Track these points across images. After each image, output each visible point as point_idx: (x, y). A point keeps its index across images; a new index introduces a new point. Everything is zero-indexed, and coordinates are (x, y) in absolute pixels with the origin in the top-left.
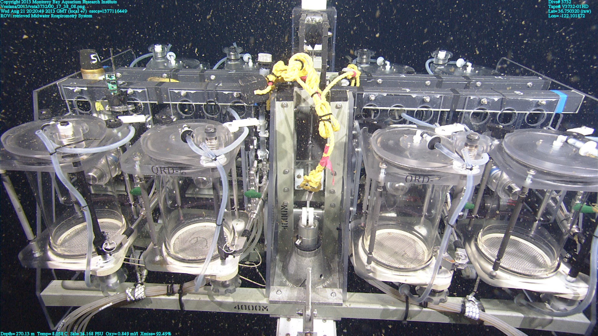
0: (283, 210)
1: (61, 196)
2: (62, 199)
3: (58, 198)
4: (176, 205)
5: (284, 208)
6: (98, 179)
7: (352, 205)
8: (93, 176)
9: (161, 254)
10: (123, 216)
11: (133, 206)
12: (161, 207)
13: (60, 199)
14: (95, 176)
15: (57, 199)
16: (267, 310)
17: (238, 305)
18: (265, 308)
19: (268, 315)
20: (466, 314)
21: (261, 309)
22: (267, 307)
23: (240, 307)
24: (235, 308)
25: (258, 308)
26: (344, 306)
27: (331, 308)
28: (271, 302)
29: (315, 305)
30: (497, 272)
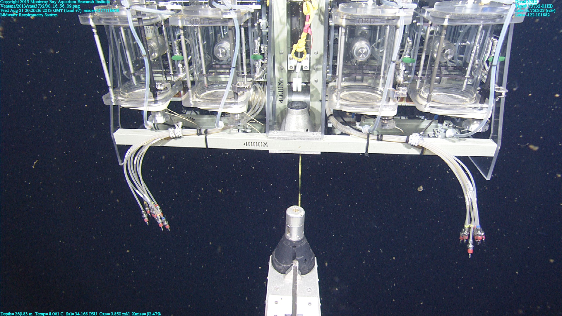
0: (280, 86)
2: (125, 73)
3: (122, 72)
5: (280, 84)
16: (267, 146)
17: (246, 142)
18: (265, 144)
19: (268, 151)
20: (409, 143)
21: (263, 146)
22: (267, 143)
23: (248, 144)
24: (244, 145)
25: (260, 144)
26: (322, 141)
27: (313, 142)
28: (270, 138)
29: (301, 140)
30: (429, 104)
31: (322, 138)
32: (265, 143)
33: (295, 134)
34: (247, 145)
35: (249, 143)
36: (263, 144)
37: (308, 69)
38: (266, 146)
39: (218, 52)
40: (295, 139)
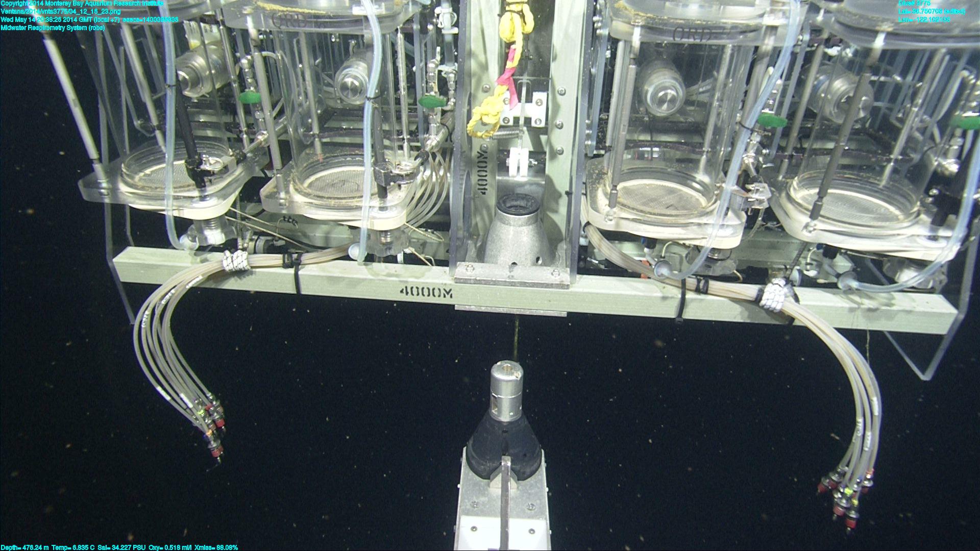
0: (481, 159)
1: (136, 118)
2: (137, 123)
3: (131, 120)
5: (482, 155)
6: (190, 84)
9: (287, 192)
10: (229, 149)
11: (245, 136)
12: (291, 133)
13: (135, 123)
14: (187, 77)
15: (130, 122)
16: (451, 297)
17: (406, 287)
18: (448, 293)
19: (454, 306)
20: (763, 302)
21: (442, 295)
22: (450, 290)
23: (409, 290)
24: (402, 292)
25: (437, 293)
26: (571, 289)
27: (552, 293)
28: (458, 281)
29: (528, 287)
30: (815, 222)
31: (571, 283)
32: (448, 290)
33: (512, 274)
34: (407, 293)
35: (412, 288)
36: (443, 292)
37: (543, 125)
38: (448, 296)
39: (344, 87)
40: (513, 284)
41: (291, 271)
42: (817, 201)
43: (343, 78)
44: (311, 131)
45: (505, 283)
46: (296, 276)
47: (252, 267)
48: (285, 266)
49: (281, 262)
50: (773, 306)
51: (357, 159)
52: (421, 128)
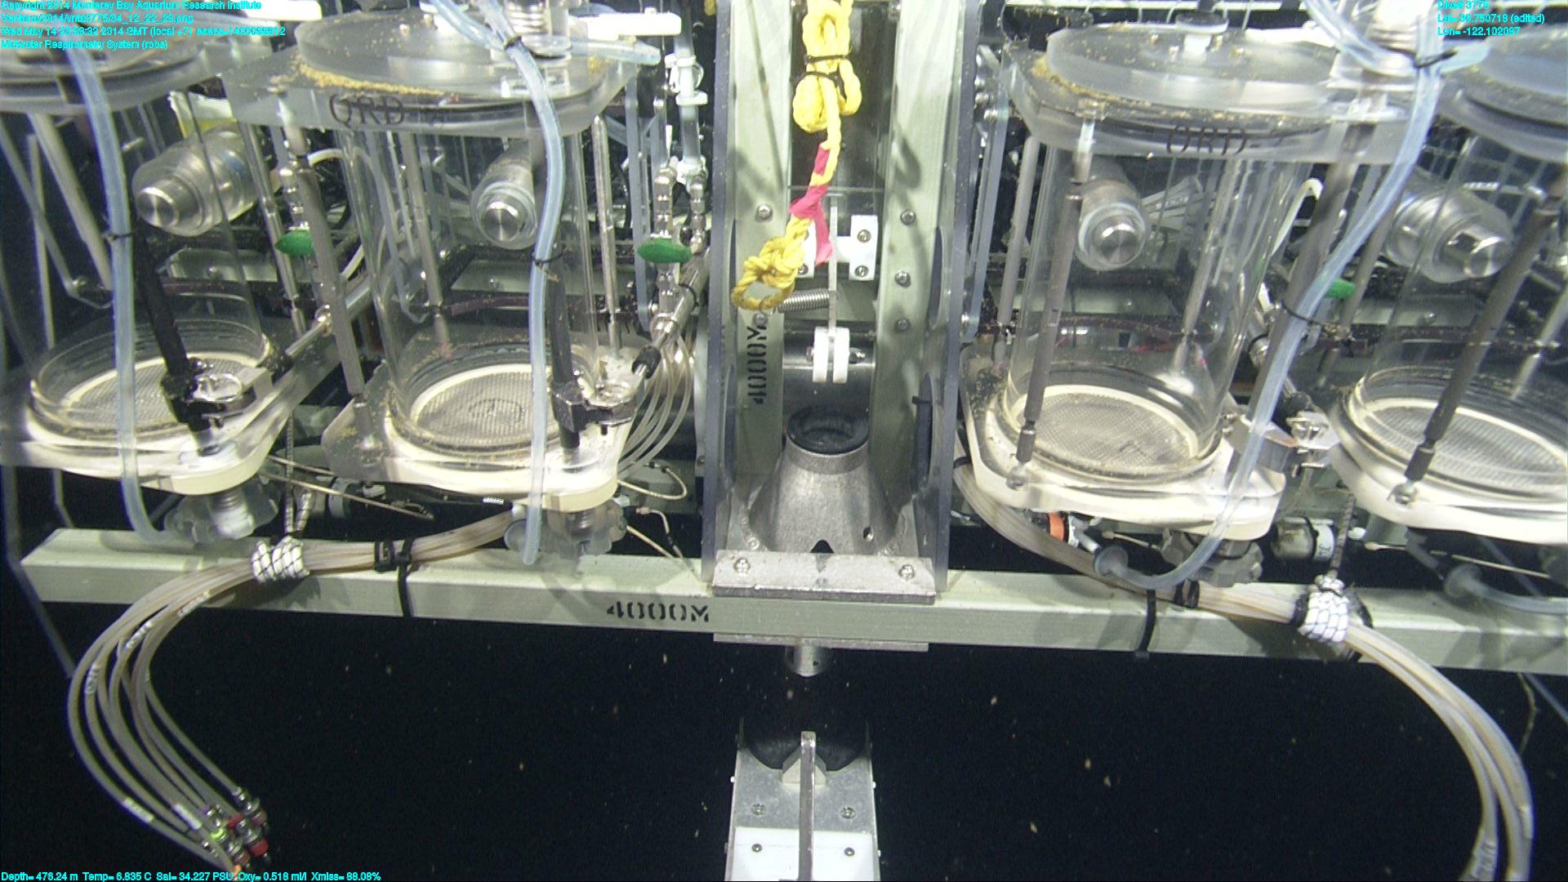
1: (68, 276)
2: (73, 284)
3: (59, 280)
4: (427, 304)
5: (756, 333)
6: (177, 213)
7: (967, 308)
8: (162, 200)
9: (380, 435)
10: (264, 337)
11: (295, 310)
12: (381, 306)
13: (69, 288)
14: (170, 201)
15: (57, 287)
16: (706, 619)
17: (619, 603)
18: (700, 614)
19: (711, 635)
20: (1306, 627)
21: (689, 617)
22: (705, 608)
23: (624, 609)
24: (610, 611)
25: (678, 612)
26: (938, 604)
27: (901, 610)
28: (720, 592)
29: (853, 601)
30: (1418, 485)
31: (938, 591)
32: (700, 608)
33: (824, 574)
34: (620, 614)
35: (630, 605)
36: (690, 611)
37: (870, 276)
38: (700, 619)
39: (490, 220)
40: (826, 596)
41: (393, 576)
42: (1423, 446)
43: (487, 204)
44: (425, 301)
45: (811, 595)
46: (402, 586)
47: (313, 572)
48: (380, 567)
49: (370, 559)
50: (1328, 634)
51: (518, 350)
52: (642, 291)
